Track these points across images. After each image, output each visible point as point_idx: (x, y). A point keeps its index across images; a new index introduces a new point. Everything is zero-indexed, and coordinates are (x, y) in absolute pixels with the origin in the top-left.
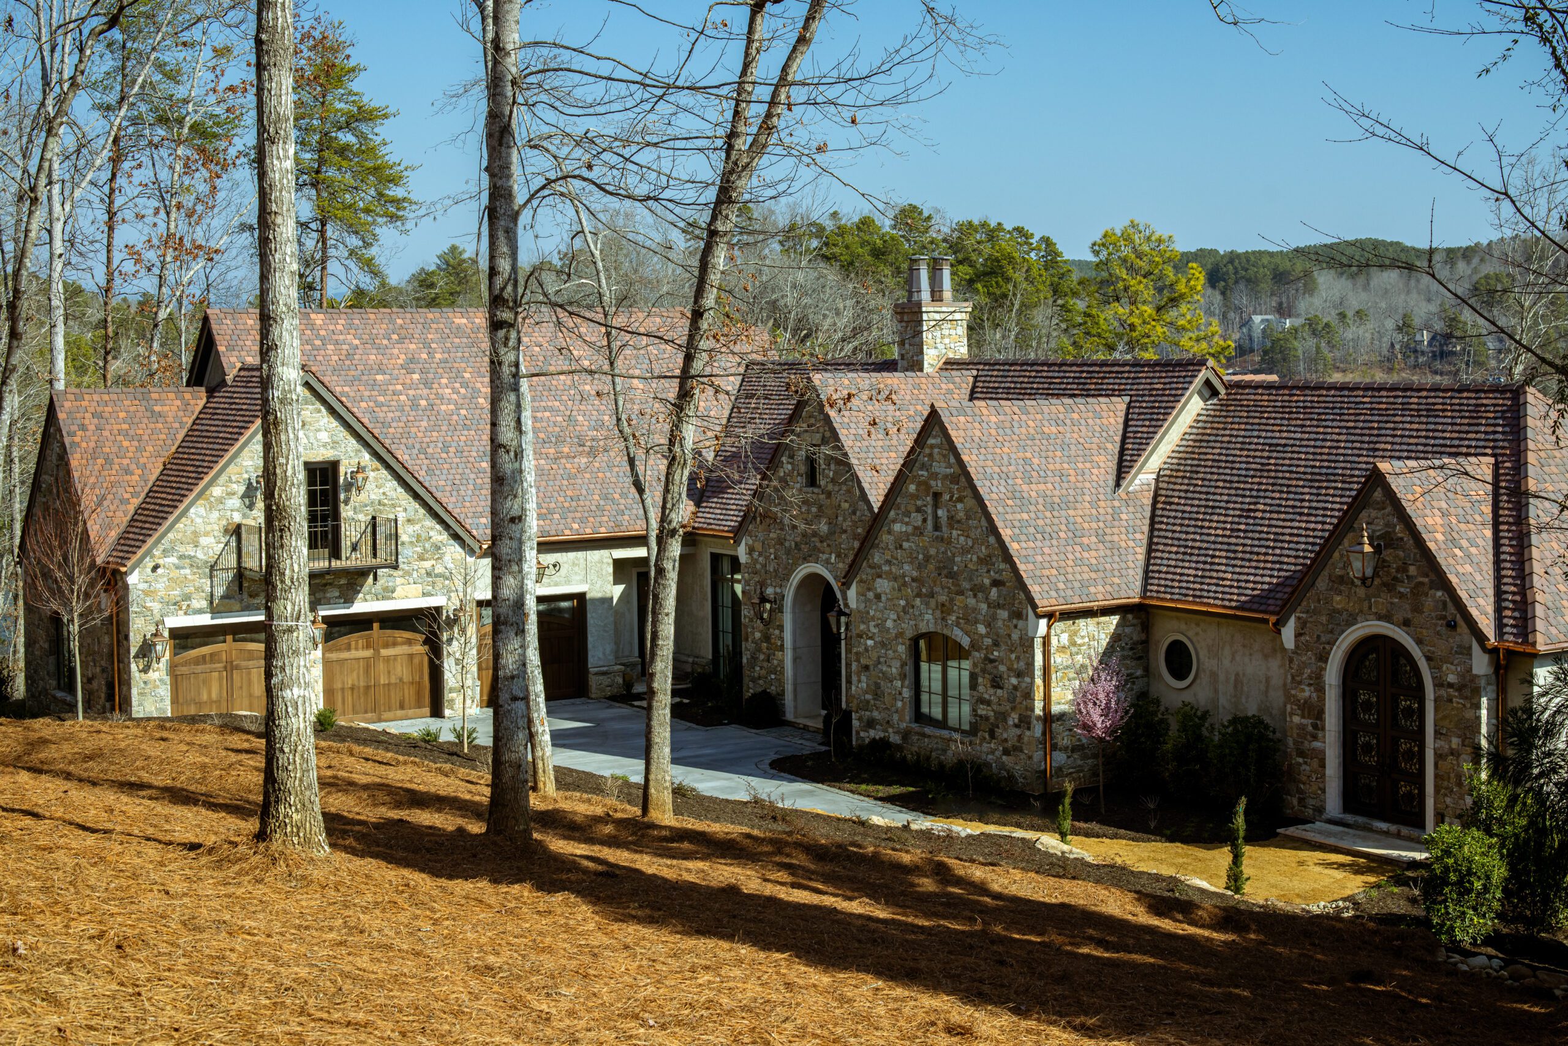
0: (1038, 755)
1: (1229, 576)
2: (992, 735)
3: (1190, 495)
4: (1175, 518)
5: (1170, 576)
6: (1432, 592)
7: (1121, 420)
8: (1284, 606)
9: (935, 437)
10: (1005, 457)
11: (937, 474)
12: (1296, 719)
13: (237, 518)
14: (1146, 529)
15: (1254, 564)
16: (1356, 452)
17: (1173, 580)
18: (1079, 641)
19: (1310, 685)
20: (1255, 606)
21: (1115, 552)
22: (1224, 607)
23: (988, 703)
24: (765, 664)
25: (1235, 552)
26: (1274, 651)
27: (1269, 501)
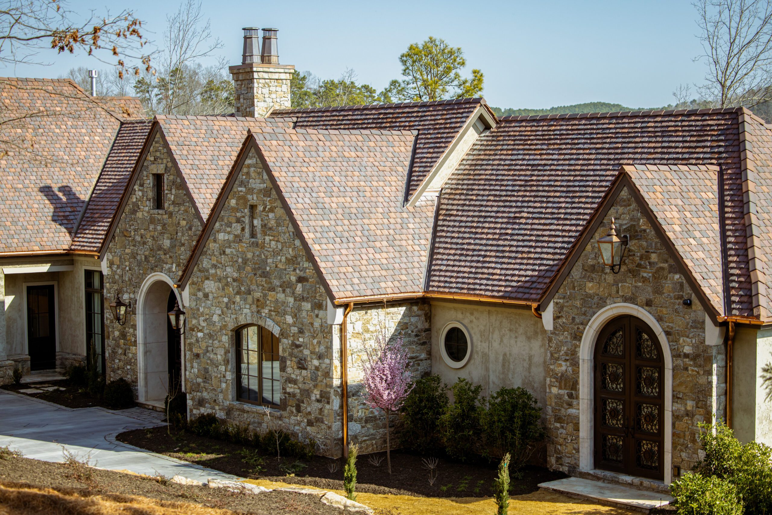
0: (336, 425)
1: (498, 272)
2: (299, 410)
3: (466, 208)
4: (454, 226)
5: (448, 274)
6: (670, 275)
7: (410, 149)
8: (544, 293)
9: (251, 158)
10: (311, 175)
11: (253, 189)
12: (555, 390)
14: (429, 236)
15: (518, 261)
16: (603, 167)
17: (451, 277)
18: (372, 328)
19: (566, 360)
20: (520, 295)
21: (403, 254)
22: (493, 297)
23: (295, 382)
24: (123, 357)
25: (503, 251)
26: (536, 333)
27: (531, 210)
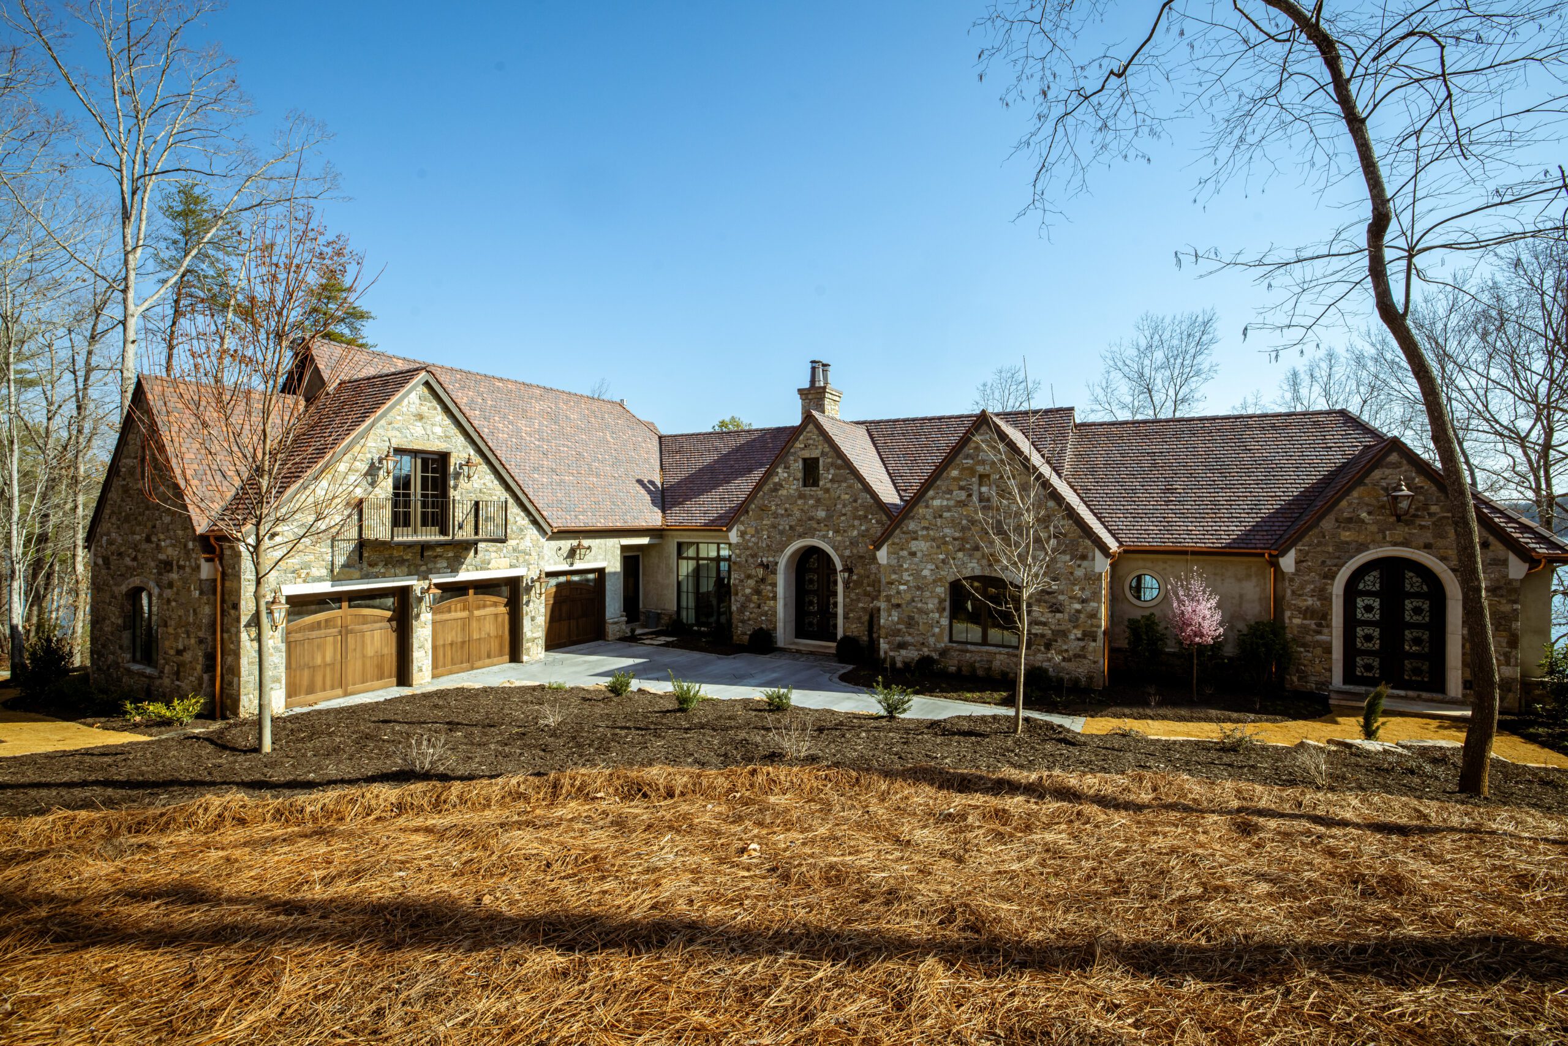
1: (1193, 528)
2: (1049, 648)
8: (1282, 543)
9: (984, 434)
11: (985, 461)
12: (1297, 621)
13: (359, 493)
19: (1312, 596)
20: (1245, 546)
22: (1210, 547)
23: (1044, 624)
24: (756, 610)
25: (1182, 514)
